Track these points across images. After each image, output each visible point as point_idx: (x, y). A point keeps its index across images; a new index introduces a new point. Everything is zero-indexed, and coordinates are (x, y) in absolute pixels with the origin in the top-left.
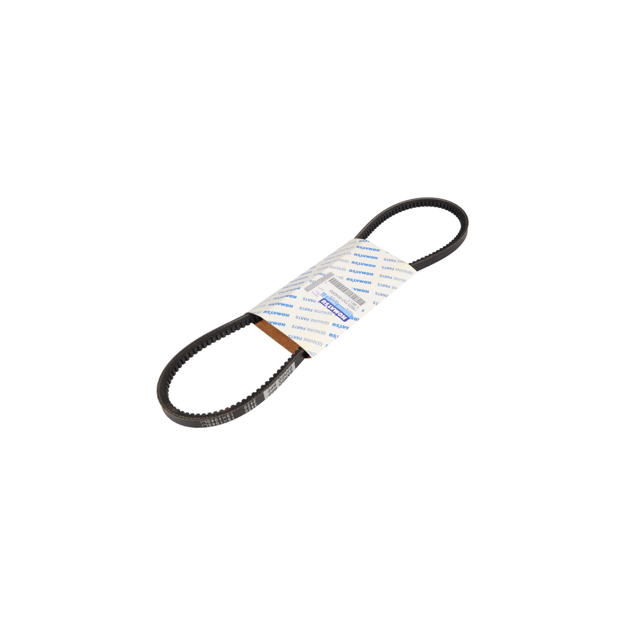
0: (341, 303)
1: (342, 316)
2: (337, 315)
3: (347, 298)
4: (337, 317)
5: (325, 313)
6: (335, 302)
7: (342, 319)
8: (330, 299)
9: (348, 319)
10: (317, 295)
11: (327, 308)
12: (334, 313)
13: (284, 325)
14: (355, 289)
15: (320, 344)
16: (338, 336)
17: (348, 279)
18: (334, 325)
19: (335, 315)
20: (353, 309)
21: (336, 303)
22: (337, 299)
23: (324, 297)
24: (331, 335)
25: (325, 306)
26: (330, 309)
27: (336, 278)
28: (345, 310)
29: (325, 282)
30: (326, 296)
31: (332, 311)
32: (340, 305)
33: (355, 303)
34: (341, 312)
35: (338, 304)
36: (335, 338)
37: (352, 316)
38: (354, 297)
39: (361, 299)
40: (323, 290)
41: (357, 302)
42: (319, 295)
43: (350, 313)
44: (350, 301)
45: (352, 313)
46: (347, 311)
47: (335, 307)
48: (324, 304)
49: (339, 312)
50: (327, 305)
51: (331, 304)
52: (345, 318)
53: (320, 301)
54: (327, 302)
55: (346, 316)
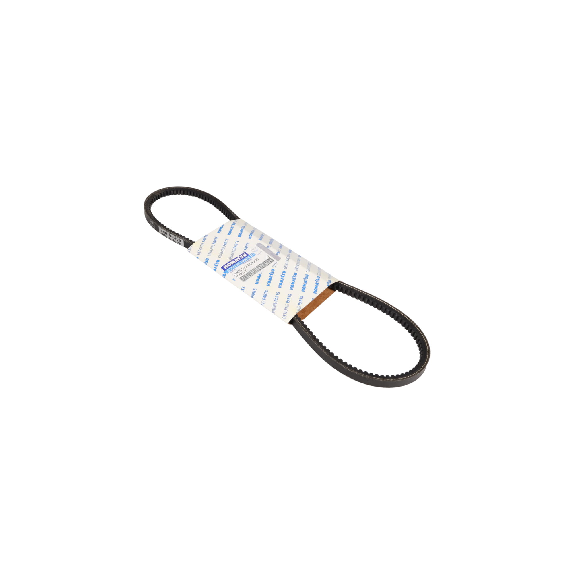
0: (242, 266)
1: (227, 266)
2: (229, 262)
3: (249, 269)
4: (227, 262)
5: (232, 255)
7: (224, 266)
9: (224, 270)
12: (231, 261)
14: (260, 275)
15: (199, 253)
16: (206, 264)
17: (273, 270)
18: (218, 261)
20: (236, 273)
21: (243, 262)
22: (248, 263)
23: (250, 255)
24: (207, 259)
26: (236, 258)
28: (235, 268)
29: (268, 255)
31: (234, 260)
32: (240, 265)
33: (242, 275)
34: (232, 265)
36: (204, 263)
37: (228, 273)
38: (250, 274)
39: (247, 278)
40: (258, 254)
41: (244, 276)
42: (253, 252)
43: (230, 271)
44: (245, 271)
45: (231, 272)
46: (233, 269)
47: (238, 262)
48: (241, 255)
49: (232, 264)
50: (241, 257)
51: (242, 259)
52: (225, 268)
53: (245, 253)
54: (244, 257)
55: (227, 268)
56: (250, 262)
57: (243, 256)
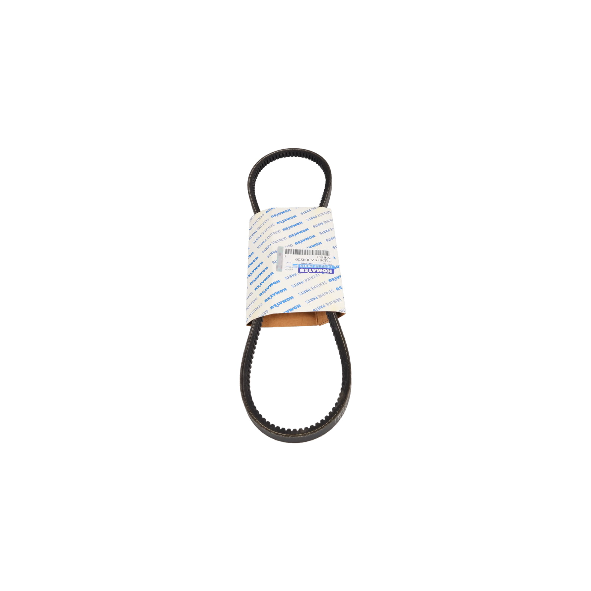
0: (315, 263)
1: (327, 271)
2: (322, 273)
3: (315, 257)
4: (324, 274)
5: (313, 277)
6: (309, 265)
7: (329, 273)
8: (304, 265)
9: (333, 270)
10: (292, 269)
11: (310, 273)
12: (319, 272)
13: (299, 306)
14: (310, 247)
15: (339, 300)
16: (342, 286)
17: (296, 243)
18: (330, 280)
19: (321, 274)
20: (327, 261)
21: (311, 265)
22: (308, 262)
23: (298, 267)
24: (337, 289)
25: (307, 272)
26: (313, 272)
27: (288, 248)
28: (323, 265)
29: (284, 256)
30: (298, 265)
31: (316, 272)
32: (316, 265)
33: (323, 256)
34: (323, 269)
35: (313, 265)
36: (343, 289)
37: (333, 266)
38: (317, 253)
39: (323, 251)
40: (290, 263)
41: (323, 255)
42: (292, 268)
43: (329, 266)
44: (319, 257)
45: (330, 264)
46: (325, 265)
47: (314, 269)
48: (304, 272)
49: (321, 270)
50: (307, 271)
51: (309, 269)
52: (331, 271)
53: (299, 272)
54: (304, 268)
55: (329, 269)
56: (305, 262)
57: (304, 271)
